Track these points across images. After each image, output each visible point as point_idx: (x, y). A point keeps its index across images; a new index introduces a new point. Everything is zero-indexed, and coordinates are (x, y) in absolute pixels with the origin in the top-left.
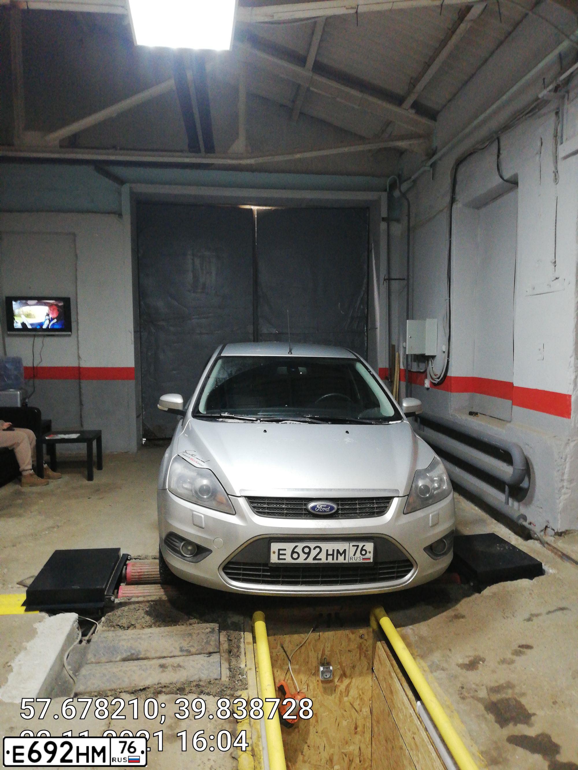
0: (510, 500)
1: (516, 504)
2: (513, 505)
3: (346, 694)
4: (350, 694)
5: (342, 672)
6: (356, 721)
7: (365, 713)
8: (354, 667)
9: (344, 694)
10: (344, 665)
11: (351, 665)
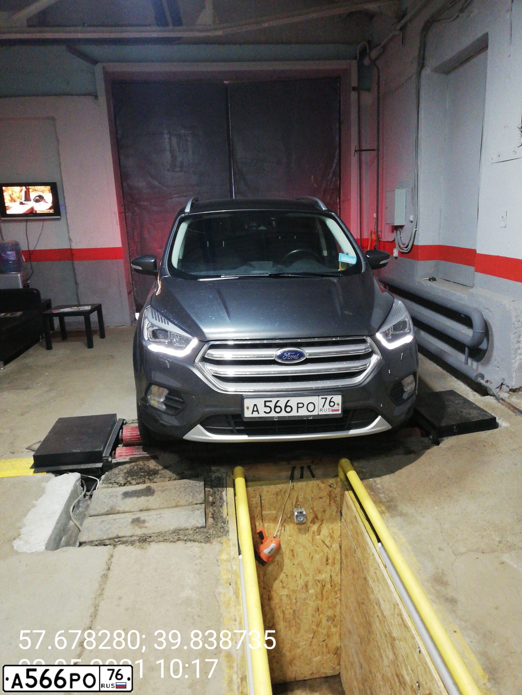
0: (470, 360)
1: (475, 364)
2: (472, 364)
3: (318, 533)
4: (321, 533)
5: (314, 516)
6: (327, 555)
7: (334, 548)
8: (324, 511)
9: (316, 533)
10: (315, 509)
11: (322, 509)
